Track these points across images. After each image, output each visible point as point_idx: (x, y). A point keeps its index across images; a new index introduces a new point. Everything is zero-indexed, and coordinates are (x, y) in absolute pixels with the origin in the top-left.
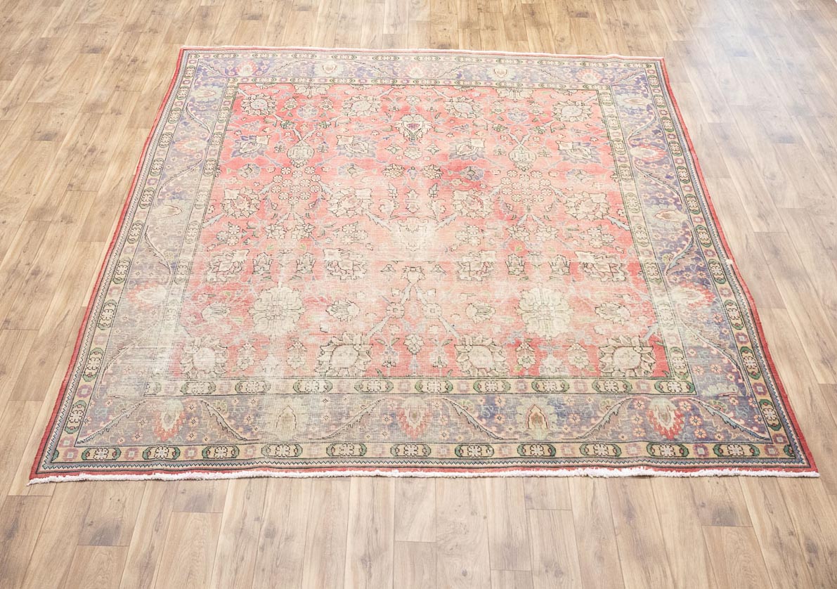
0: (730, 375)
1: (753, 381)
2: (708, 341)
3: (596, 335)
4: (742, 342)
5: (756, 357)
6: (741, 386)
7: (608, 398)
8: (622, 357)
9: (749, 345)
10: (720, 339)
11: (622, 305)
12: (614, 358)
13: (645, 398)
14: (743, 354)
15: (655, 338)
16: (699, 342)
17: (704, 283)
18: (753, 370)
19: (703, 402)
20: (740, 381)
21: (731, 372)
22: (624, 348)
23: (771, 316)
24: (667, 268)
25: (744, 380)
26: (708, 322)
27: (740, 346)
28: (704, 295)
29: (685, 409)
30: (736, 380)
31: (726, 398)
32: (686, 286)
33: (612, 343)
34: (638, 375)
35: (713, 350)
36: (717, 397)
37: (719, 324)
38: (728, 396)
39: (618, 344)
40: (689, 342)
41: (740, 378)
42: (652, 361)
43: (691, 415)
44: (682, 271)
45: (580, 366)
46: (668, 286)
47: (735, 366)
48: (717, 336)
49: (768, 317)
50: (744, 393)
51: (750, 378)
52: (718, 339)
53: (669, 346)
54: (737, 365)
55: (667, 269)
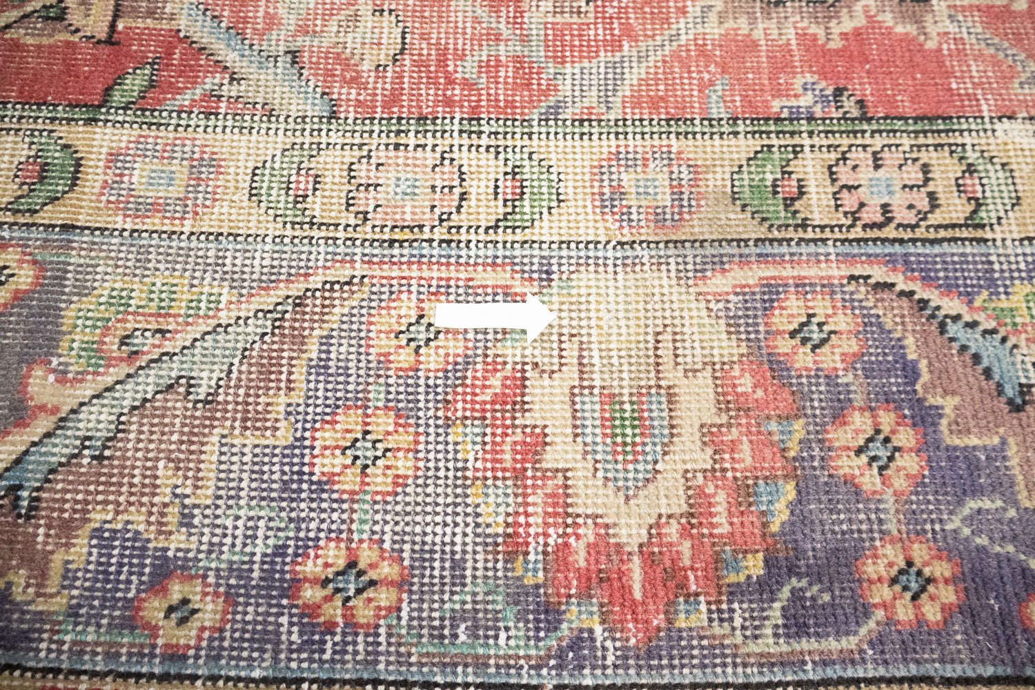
2: (97, 420)
10: (97, 533)
15: (190, 73)
16: (96, 354)
17: (809, 573)
24: (951, 305)
26: (298, 483)
28: (631, 533)
32: (728, 402)
37: (278, 577)
40: (108, 284)
44: (924, 418)
46: (720, 264)
48: (138, 520)
52: (97, 517)
55: (933, 296)
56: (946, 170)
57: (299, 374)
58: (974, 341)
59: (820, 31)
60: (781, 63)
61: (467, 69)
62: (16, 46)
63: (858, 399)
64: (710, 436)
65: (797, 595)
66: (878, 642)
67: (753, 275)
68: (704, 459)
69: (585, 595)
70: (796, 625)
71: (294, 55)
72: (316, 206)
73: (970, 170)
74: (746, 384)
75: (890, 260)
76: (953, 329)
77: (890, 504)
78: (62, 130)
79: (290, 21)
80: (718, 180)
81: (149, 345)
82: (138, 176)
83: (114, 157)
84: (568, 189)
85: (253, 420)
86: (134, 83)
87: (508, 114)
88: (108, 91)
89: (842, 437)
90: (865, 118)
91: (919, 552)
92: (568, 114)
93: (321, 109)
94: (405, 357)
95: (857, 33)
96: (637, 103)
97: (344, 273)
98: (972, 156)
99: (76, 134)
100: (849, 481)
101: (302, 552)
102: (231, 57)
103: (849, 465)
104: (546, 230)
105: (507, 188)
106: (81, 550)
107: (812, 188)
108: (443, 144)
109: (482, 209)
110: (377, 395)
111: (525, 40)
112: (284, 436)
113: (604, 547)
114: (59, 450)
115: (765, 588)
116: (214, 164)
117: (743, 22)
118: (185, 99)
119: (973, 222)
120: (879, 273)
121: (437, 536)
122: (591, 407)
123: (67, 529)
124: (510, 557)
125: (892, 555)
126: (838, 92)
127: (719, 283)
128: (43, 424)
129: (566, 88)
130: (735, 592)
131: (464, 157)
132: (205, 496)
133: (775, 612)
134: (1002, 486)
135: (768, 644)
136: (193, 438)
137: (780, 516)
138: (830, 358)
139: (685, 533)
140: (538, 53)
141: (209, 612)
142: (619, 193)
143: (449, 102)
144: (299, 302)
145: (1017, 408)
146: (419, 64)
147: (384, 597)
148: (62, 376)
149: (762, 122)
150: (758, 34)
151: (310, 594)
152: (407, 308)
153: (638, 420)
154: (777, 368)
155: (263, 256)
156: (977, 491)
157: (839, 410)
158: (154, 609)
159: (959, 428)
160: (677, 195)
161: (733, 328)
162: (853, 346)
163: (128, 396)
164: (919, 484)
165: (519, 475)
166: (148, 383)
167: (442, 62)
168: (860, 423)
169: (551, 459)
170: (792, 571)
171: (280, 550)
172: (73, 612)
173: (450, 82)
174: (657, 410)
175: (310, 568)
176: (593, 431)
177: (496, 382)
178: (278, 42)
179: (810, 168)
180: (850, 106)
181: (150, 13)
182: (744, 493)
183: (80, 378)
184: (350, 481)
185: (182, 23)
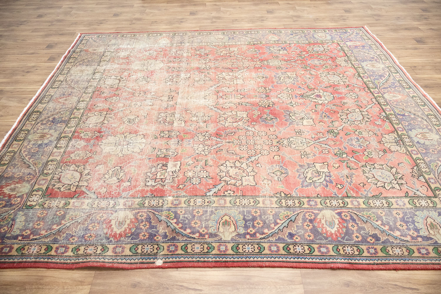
0: (29, 233)
1: (16, 247)
2: (68, 225)
3: (95, 165)
4: (57, 248)
5: (38, 255)
6: (16, 237)
7: (43, 165)
8: (72, 175)
9: (53, 253)
10: (67, 234)
11: (120, 181)
12: (73, 172)
13: (33, 181)
14: (45, 247)
15: (83, 194)
16: (69, 219)
17: (134, 235)
18: (26, 250)
19: (13, 211)
20: (20, 238)
21: (31, 234)
22: (80, 177)
23: (82, 283)
24: (157, 213)
25: (19, 240)
26: (87, 229)
27: (55, 246)
28: (118, 232)
29: (13, 200)
30: (22, 235)
31: (9, 226)
32: (131, 222)
33: (86, 172)
34: (53, 181)
35: (57, 226)
36: (13, 220)
37: (83, 237)
38: (11, 227)
39: (84, 175)
40: (71, 213)
41: (23, 238)
42: (62, 190)
43: (8, 202)
44: (150, 223)
45: (72, 155)
46: (134, 210)
47: (35, 237)
48: (71, 232)
49: (80, 279)
50: (8, 238)
51: (20, 245)
52: (67, 232)
53: (72, 201)
54: (36, 239)
55: (155, 212)
56: (161, 201)
57: (89, 220)
58: (158, 216)
59: (152, 188)
60: (147, 191)
61: (113, 193)
62: (65, 192)
63: (144, 221)
64: (129, 225)
65: (133, 237)
66: (139, 240)
67: (138, 211)
68: (127, 226)
69: (112, 237)
70: (132, 239)
71: (94, 192)
72: (94, 206)
73: (164, 201)
74: (133, 220)
75: (152, 210)
76: (156, 215)
77: (145, 229)
78: (68, 200)
79: (95, 189)
80: (137, 203)
81: (74, 218)
82: (76, 204)
83: (73, 202)
84: (120, 204)
85: (83, 224)
86: (77, 196)
87: (116, 197)
88: (74, 196)
89: (141, 224)
90: (154, 197)
91: (146, 233)
92: (122, 197)
93: (96, 197)
94: (100, 219)
95: (156, 188)
96: (130, 196)
97: (95, 212)
98: (164, 200)
99: (70, 200)
100: (141, 228)
101: (86, 235)
102: (88, 193)
103: (141, 227)
104: (117, 208)
105: (114, 204)
106: (65, 235)
107: (146, 203)
108: (108, 200)
109: (111, 206)
110: (96, 222)
111: (120, 190)
112: (86, 225)
113: (116, 234)
114: (64, 227)
115: (130, 236)
116: (84, 203)
117: (144, 188)
118: (82, 197)
119: (162, 206)
120: (150, 211)
121: (99, 233)
122: (117, 223)
123: (64, 233)
124: (106, 235)
125: (143, 234)
126: (152, 194)
127: (134, 212)
128: (63, 225)
129: (123, 194)
130: (127, 237)
131: (110, 201)
132: (78, 230)
133: (130, 238)
134: (156, 228)
135: (129, 241)
136: (77, 226)
137: (133, 231)
138: (143, 218)
139: (124, 232)
140: (121, 191)
141: (76, 239)
142: (126, 204)
143: (110, 196)
144: (90, 214)
145: (160, 222)
146: (108, 193)
147: (93, 238)
148: (65, 221)
149: (143, 197)
150: (146, 189)
151: (86, 238)
152: (101, 215)
153: (122, 224)
154: (137, 219)
155: (87, 211)
156: (153, 228)
157: (142, 222)
158: (71, 239)
159: (153, 223)
160: (132, 204)
161: (134, 215)
162: (145, 217)
163: (71, 223)
164: (148, 228)
165: (109, 228)
166: (73, 222)
167: (110, 192)
168: (144, 223)
169: (112, 227)
170: (133, 235)
171: (84, 235)
172: (63, 239)
173: (111, 194)
174: (124, 223)
175: (86, 236)
176: (117, 224)
177: (108, 221)
178: (93, 191)
179: (147, 202)
180: (153, 196)
181: (80, 189)
182: (130, 229)
183: (67, 221)
184: (92, 229)
185: (83, 190)
